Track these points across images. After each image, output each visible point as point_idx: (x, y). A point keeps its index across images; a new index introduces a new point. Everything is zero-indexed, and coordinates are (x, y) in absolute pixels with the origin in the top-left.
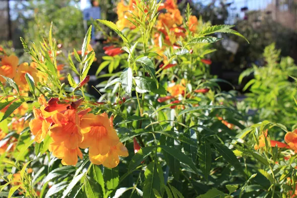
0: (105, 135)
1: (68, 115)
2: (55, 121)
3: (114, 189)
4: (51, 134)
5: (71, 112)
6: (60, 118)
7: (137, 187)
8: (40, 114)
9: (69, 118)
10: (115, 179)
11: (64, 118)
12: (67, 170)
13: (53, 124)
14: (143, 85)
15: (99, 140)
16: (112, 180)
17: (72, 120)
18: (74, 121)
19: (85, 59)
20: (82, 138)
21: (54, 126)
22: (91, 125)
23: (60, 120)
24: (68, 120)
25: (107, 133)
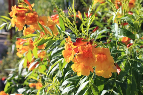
0: (106, 59)
1: (88, 47)
2: (80, 51)
3: (101, 91)
4: (77, 58)
5: (90, 45)
6: (83, 49)
7: (113, 90)
8: (70, 47)
9: (88, 49)
10: (102, 85)
11: (85, 49)
12: (75, 79)
13: (78, 52)
14: (122, 33)
15: (102, 62)
16: (100, 86)
17: (90, 50)
18: (91, 51)
19: (90, 18)
20: (96, 60)
21: (79, 53)
22: (98, 54)
23: (82, 50)
24: (87, 50)
25: (107, 58)
